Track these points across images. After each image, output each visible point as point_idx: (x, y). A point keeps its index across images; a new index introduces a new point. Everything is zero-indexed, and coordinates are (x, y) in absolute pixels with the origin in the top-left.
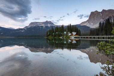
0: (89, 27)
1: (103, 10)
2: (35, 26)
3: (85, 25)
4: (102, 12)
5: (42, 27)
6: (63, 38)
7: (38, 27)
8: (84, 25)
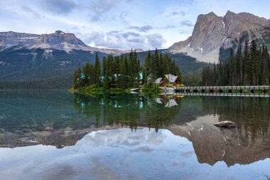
0: (194, 59)
1: (229, 13)
2: (9, 46)
3: (182, 53)
4: (225, 19)
5: (40, 51)
6: (137, 91)
7: (25, 50)
8: (180, 51)
